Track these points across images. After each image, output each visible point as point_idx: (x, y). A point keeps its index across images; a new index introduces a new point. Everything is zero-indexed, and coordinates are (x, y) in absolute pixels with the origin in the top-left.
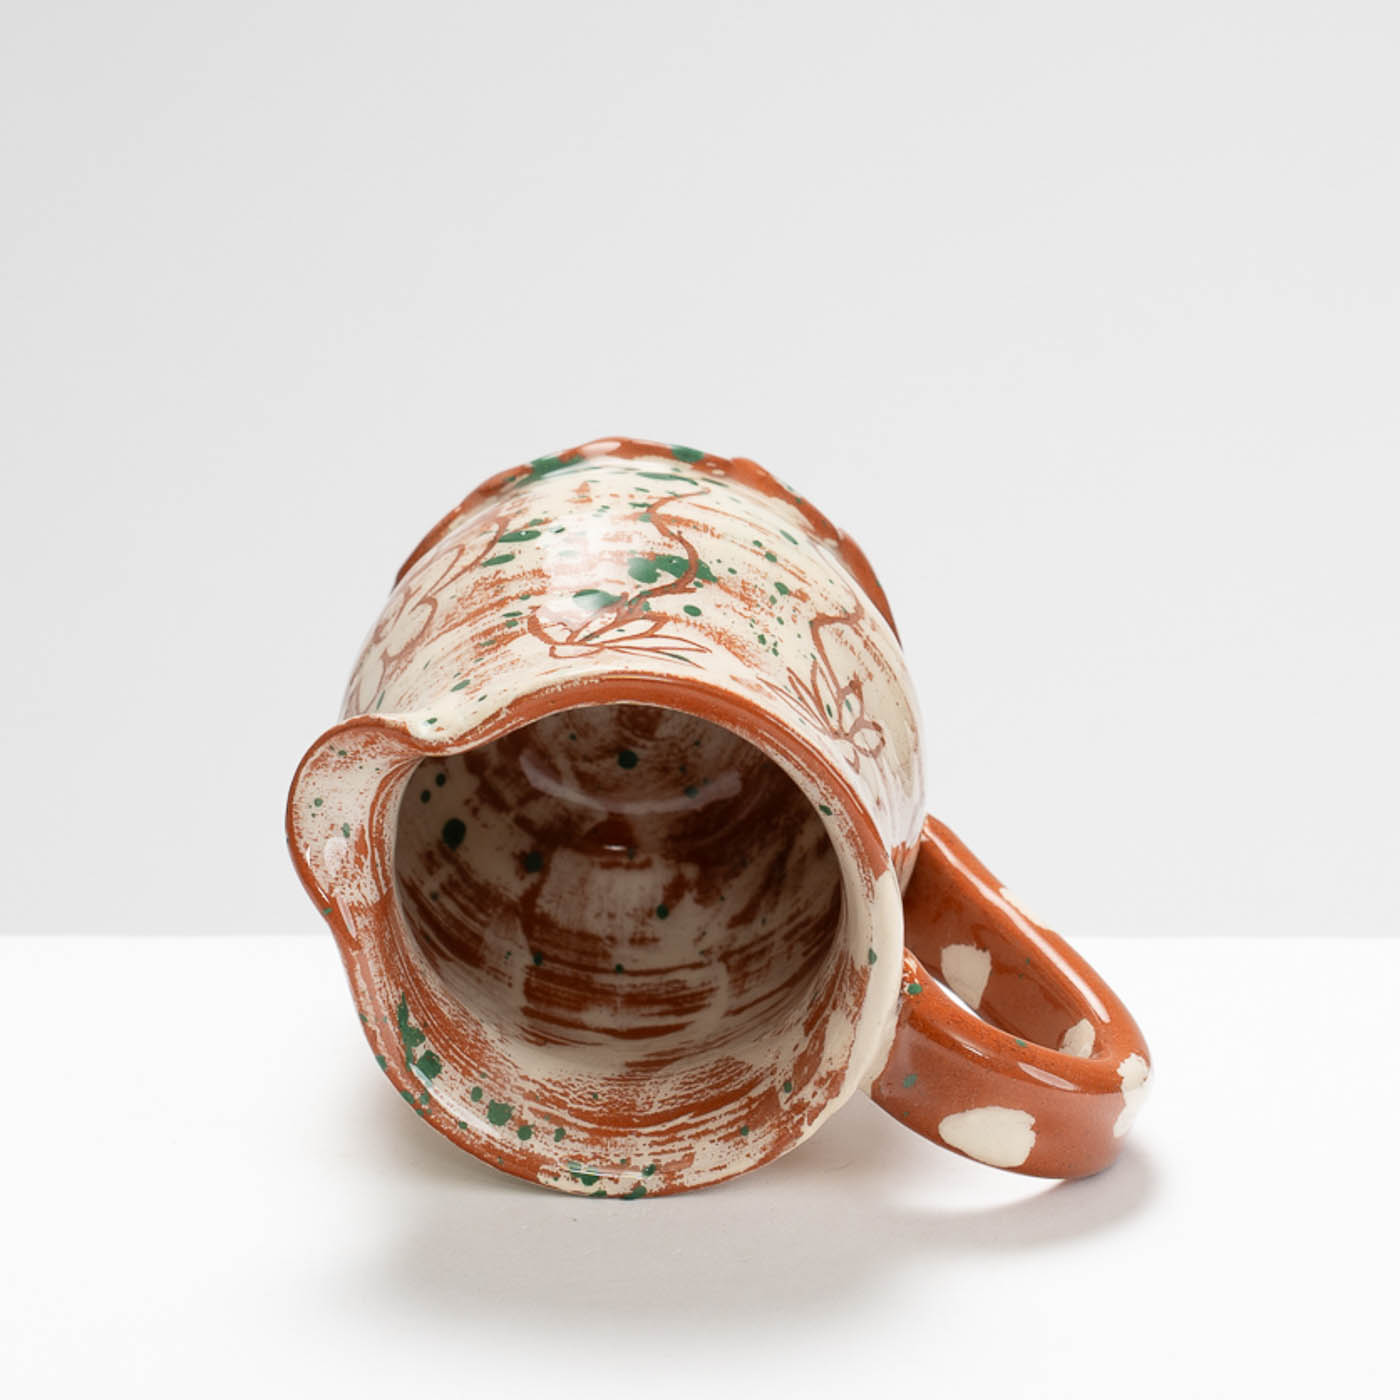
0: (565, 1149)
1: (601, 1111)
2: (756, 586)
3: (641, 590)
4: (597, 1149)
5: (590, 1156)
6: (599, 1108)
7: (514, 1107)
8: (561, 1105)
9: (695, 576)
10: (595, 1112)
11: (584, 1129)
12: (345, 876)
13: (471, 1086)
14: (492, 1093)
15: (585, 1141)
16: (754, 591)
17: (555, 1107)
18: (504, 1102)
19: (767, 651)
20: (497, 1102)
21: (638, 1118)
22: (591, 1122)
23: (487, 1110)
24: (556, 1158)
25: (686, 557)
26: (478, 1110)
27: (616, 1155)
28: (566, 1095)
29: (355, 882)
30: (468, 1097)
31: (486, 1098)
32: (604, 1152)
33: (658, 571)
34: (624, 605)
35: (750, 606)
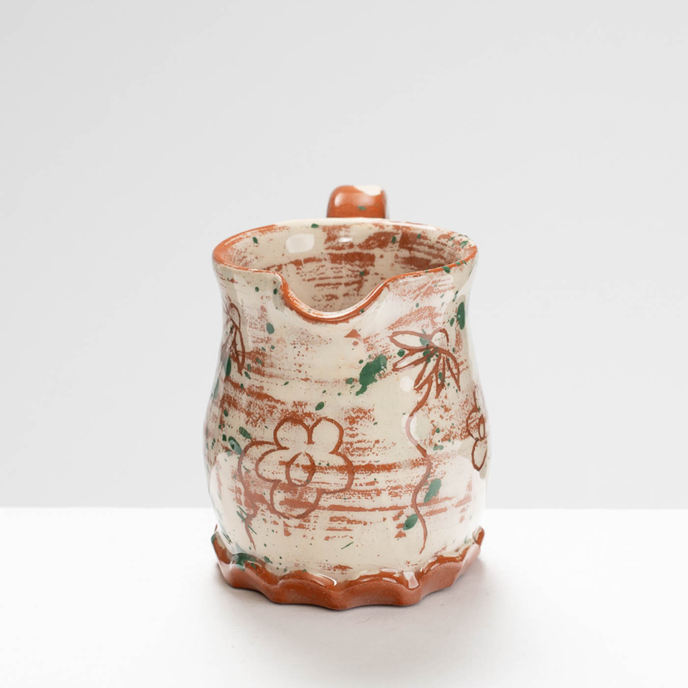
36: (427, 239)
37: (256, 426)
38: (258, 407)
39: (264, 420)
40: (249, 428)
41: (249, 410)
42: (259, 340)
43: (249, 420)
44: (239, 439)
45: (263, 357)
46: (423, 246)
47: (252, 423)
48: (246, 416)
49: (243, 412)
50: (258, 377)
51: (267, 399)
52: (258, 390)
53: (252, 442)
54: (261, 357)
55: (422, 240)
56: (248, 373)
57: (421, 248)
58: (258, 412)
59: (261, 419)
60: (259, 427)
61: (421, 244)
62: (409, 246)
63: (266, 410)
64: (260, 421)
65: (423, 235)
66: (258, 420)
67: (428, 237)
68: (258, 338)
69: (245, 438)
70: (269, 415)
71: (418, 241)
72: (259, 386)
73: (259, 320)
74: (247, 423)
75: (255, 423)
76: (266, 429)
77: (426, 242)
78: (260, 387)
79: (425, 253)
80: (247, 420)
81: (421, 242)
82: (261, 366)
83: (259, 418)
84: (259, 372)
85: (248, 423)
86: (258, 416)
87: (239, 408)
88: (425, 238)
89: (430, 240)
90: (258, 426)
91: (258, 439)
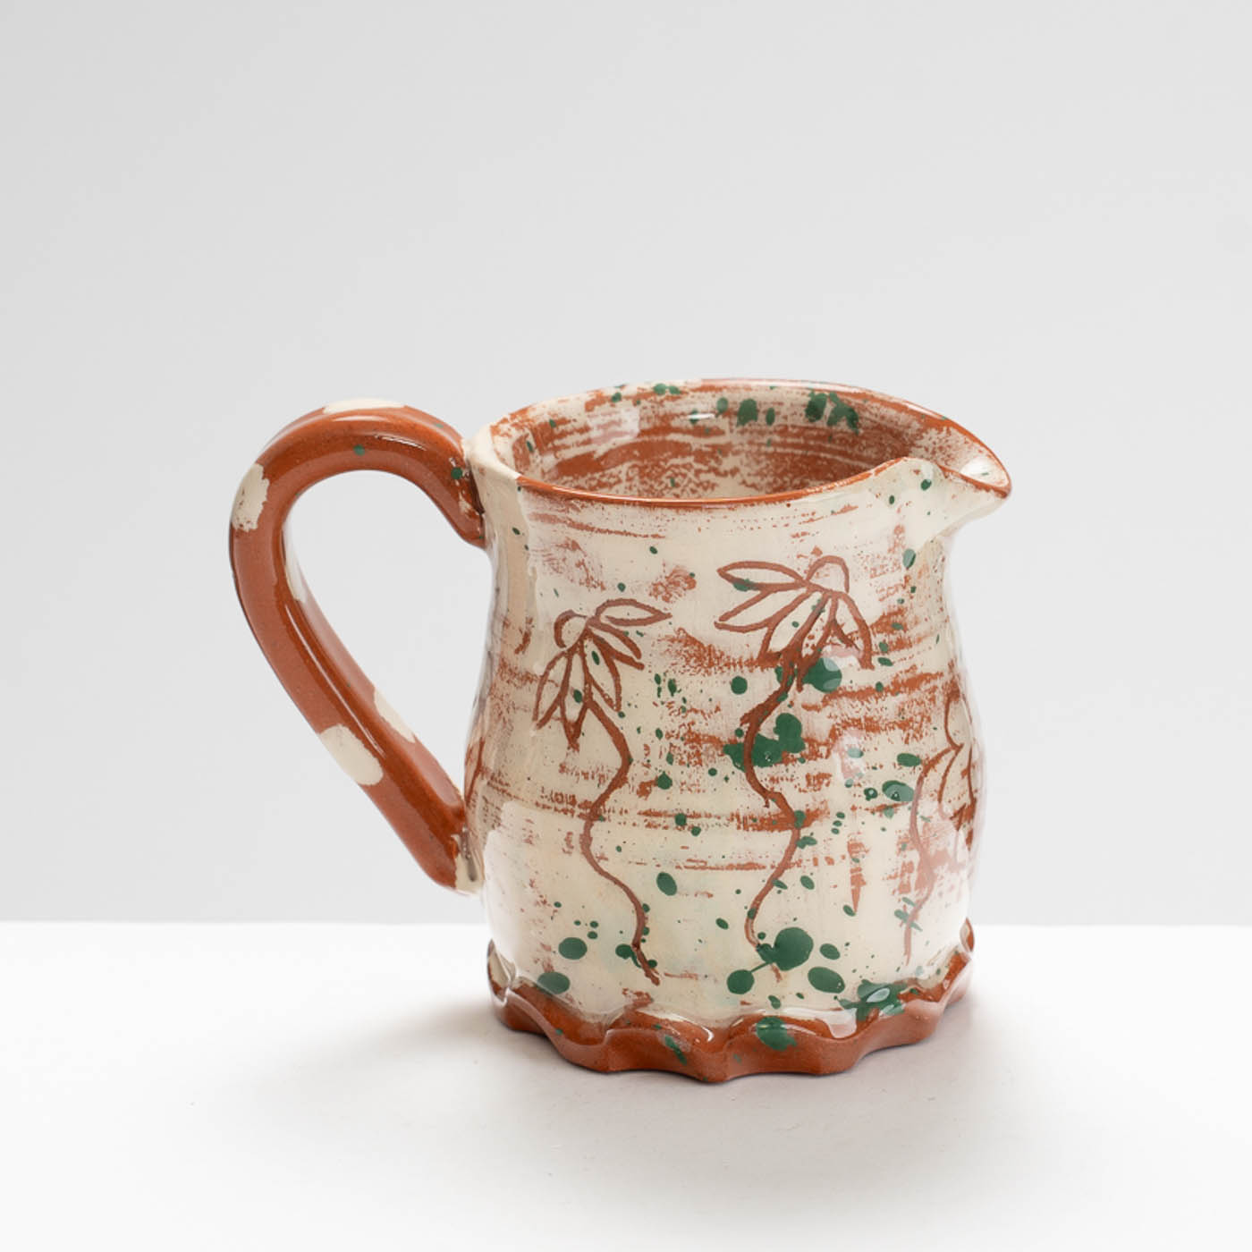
0: (686, 403)
1: (666, 461)
2: (688, 766)
3: (787, 701)
4: (661, 411)
5: (666, 403)
6: (669, 464)
7: (737, 425)
8: (700, 456)
9: (743, 745)
10: (671, 457)
11: (677, 430)
12: (941, 448)
13: (778, 421)
14: (758, 428)
15: (673, 416)
16: (689, 757)
17: (704, 449)
18: (747, 426)
19: (665, 674)
20: (752, 422)
21: (635, 457)
22: (672, 442)
23: (758, 407)
24: (691, 393)
25: (756, 769)
26: (765, 403)
27: (645, 408)
28: (698, 472)
29: (930, 450)
30: (776, 409)
31: (762, 418)
32: (656, 409)
33: (776, 737)
34: (799, 670)
35: (689, 731)
36: (569, 421)
37: (921, 736)
38: (915, 703)
39: (929, 719)
40: (914, 748)
41: (903, 718)
42: (891, 591)
43: (908, 735)
44: (904, 775)
45: (902, 616)
46: (569, 437)
47: (914, 736)
48: (902, 731)
49: (894, 728)
50: (904, 653)
51: (924, 682)
52: (910, 675)
53: (925, 766)
54: (900, 616)
55: (561, 428)
56: (886, 656)
57: (569, 440)
58: (917, 712)
59: (925, 719)
60: (926, 734)
61: (563, 435)
62: (550, 445)
63: (927, 702)
64: (924, 724)
65: (556, 418)
66: (921, 726)
67: (568, 418)
68: (889, 588)
69: (912, 768)
70: (932, 706)
71: (557, 431)
72: (908, 668)
73: (888, 556)
74: (906, 742)
75: (919, 734)
76: (935, 732)
77: (569, 427)
78: (911, 668)
79: (578, 444)
80: (905, 736)
81: (563, 431)
82: (902, 632)
83: (922, 720)
84: (901, 645)
85: (910, 741)
86: (919, 718)
87: (883, 727)
88: (564, 421)
89: (575, 420)
90: (924, 734)
91: (932, 755)
